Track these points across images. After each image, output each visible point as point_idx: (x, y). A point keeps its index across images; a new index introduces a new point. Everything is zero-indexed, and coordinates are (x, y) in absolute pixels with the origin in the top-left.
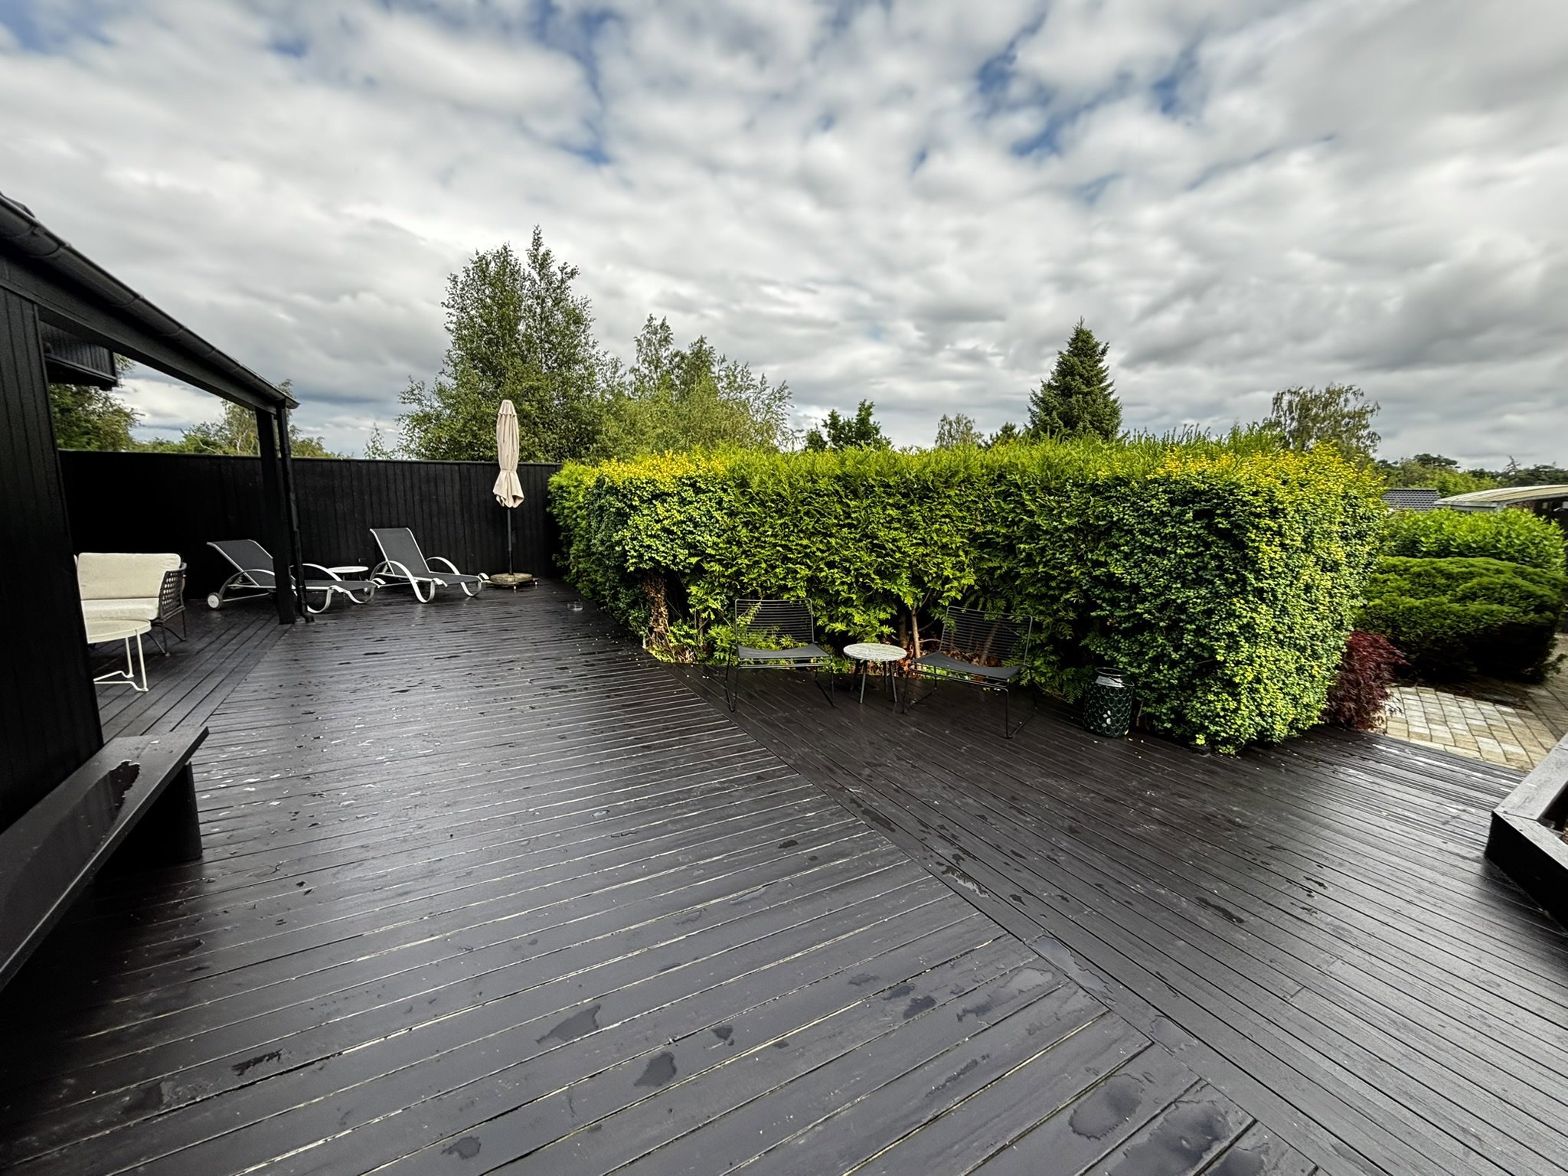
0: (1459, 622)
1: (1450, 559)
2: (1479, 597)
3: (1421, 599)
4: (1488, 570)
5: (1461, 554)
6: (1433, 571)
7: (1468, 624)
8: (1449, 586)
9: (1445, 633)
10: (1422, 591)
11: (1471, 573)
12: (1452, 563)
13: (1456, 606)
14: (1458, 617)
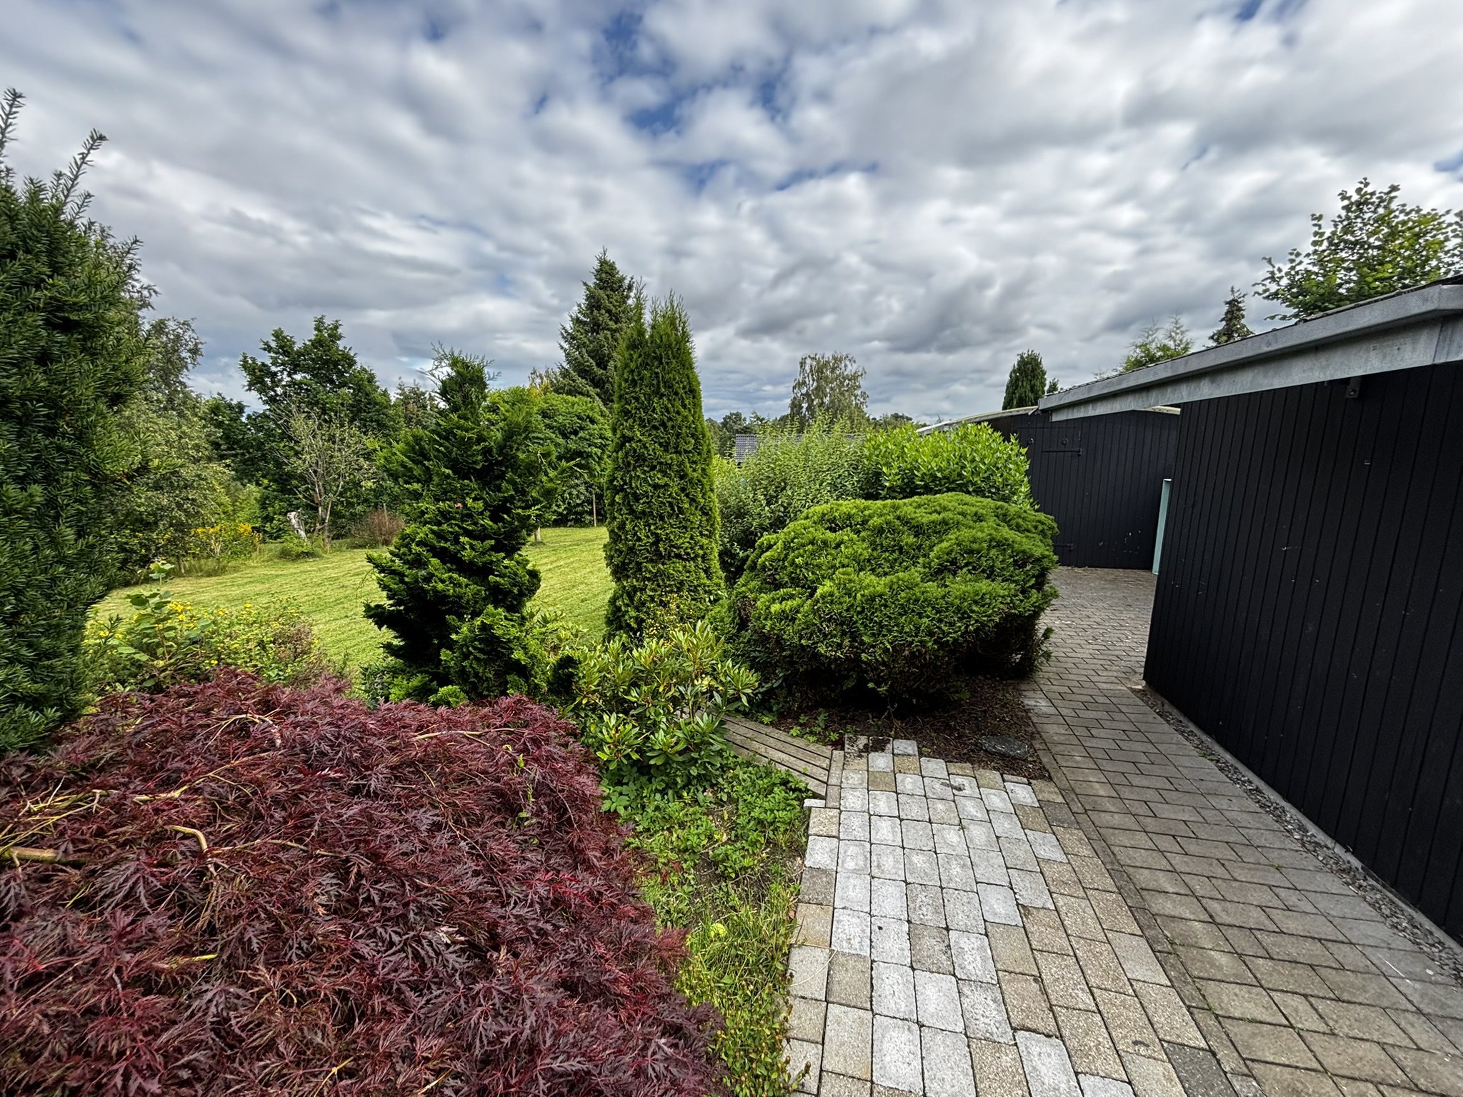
0: (940, 621)
1: (916, 498)
2: (961, 568)
3: (886, 574)
4: (963, 514)
5: (928, 490)
6: (897, 522)
7: (952, 624)
8: (919, 548)
9: (923, 643)
10: (886, 560)
11: (944, 522)
12: (919, 506)
13: (932, 588)
14: (938, 612)
